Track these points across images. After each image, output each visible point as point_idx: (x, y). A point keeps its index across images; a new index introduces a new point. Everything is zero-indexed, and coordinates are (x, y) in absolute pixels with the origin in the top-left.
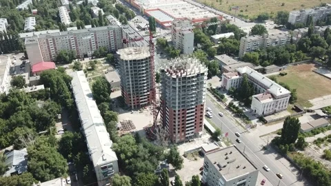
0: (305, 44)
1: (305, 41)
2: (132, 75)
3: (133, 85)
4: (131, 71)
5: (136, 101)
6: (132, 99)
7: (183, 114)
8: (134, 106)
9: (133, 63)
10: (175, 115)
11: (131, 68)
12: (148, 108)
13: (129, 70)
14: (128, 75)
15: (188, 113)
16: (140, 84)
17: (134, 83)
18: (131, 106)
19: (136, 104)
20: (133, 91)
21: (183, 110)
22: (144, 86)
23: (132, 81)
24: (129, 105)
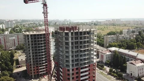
0: (139, 39)
1: (139, 38)
2: (32, 47)
3: (33, 56)
4: (32, 44)
5: (36, 71)
6: (33, 69)
7: (77, 73)
8: (35, 75)
9: (33, 37)
10: (69, 75)
11: (32, 41)
12: (46, 77)
13: (30, 43)
14: (29, 48)
15: (82, 72)
16: (40, 55)
17: (34, 55)
18: (32, 76)
19: (36, 74)
20: (34, 62)
21: (77, 69)
22: (43, 58)
23: (33, 53)
24: (30, 75)
